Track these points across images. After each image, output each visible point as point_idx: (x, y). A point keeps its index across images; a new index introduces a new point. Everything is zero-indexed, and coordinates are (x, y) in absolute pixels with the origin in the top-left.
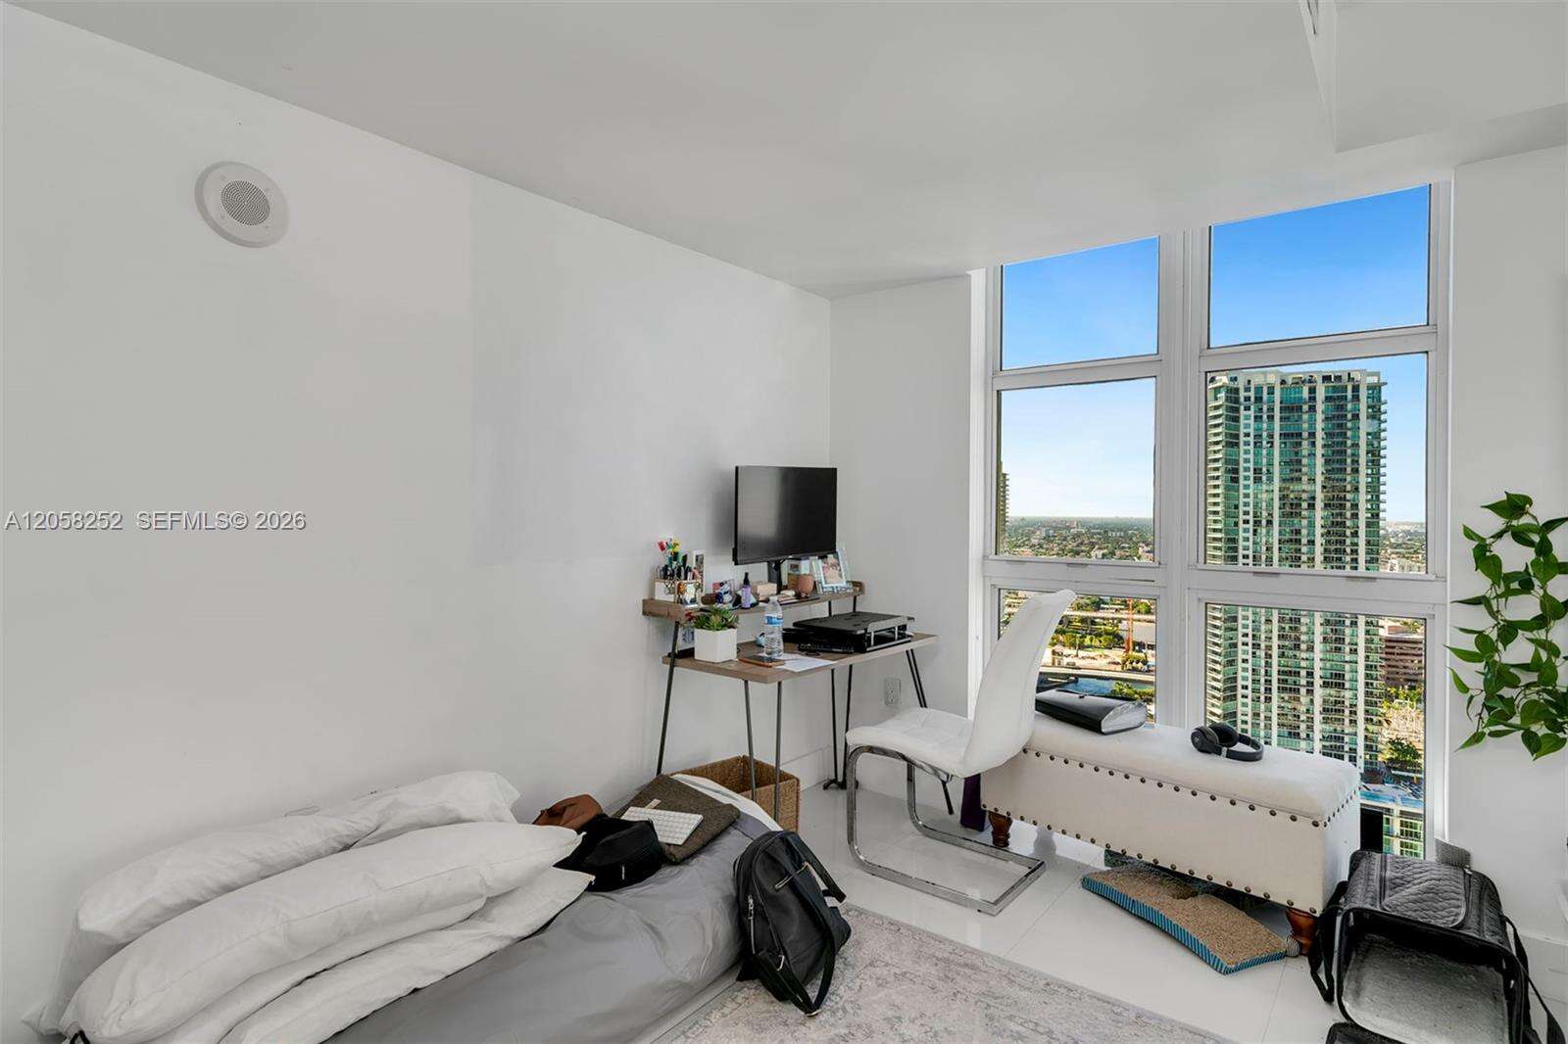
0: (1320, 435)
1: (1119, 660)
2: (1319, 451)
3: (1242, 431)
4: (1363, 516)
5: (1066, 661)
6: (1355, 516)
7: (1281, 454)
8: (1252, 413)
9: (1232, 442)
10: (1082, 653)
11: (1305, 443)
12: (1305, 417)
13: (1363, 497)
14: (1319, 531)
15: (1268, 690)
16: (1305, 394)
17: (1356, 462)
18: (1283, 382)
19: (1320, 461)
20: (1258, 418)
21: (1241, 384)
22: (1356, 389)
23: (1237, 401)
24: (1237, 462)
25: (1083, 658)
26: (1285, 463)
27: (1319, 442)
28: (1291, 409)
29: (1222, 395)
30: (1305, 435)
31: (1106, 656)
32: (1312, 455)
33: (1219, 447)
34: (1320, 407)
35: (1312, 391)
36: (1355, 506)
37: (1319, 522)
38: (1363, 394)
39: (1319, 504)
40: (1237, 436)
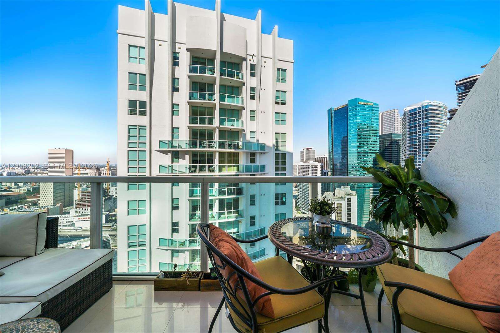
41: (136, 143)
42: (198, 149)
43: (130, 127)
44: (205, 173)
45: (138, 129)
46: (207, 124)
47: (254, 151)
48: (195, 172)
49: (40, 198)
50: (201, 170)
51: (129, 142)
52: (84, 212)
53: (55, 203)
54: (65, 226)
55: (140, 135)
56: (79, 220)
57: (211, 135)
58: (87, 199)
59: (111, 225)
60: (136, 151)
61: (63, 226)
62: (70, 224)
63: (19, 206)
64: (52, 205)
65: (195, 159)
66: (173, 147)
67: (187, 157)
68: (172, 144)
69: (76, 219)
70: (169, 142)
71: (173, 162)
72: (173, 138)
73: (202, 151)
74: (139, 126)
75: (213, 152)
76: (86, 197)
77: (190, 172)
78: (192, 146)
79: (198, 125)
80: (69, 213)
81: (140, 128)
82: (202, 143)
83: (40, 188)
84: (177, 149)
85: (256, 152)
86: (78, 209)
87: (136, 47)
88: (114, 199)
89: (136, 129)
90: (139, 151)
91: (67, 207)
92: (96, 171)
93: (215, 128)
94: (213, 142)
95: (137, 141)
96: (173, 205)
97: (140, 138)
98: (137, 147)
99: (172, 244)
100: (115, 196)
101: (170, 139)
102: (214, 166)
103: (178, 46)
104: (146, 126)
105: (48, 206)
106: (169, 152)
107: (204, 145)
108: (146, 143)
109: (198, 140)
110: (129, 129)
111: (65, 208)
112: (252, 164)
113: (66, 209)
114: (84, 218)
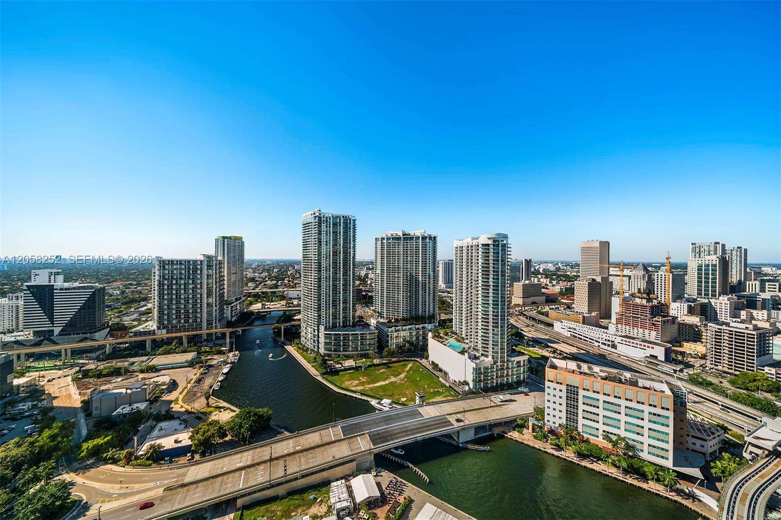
0: (342, 232)
1: (285, 304)
2: (342, 237)
3: (322, 230)
4: (352, 255)
5: (267, 307)
6: (350, 255)
7: (333, 237)
8: (325, 225)
9: (320, 233)
10: (272, 304)
11: (338, 235)
12: (338, 227)
13: (352, 250)
14: (342, 260)
15: (329, 307)
16: (338, 221)
17: (350, 240)
18: (333, 217)
19: (342, 240)
20: (326, 227)
21: (322, 216)
22: (350, 220)
23: (321, 221)
24: (321, 239)
25: (273, 305)
26: (333, 240)
27: (342, 235)
28: (335, 224)
29: (317, 219)
30: (338, 232)
31: (280, 304)
32: (340, 238)
33: (316, 234)
34: (342, 225)
35: (340, 220)
36: (350, 253)
37: (342, 257)
38: (352, 222)
39: (342, 252)
40: (321, 231)
49: (575, 301)
52: (628, 332)
53: (590, 311)
54: (605, 344)
56: (622, 342)
58: (633, 314)
59: (678, 369)
61: (602, 343)
62: (610, 343)
63: (556, 307)
64: (587, 312)
69: (619, 339)
76: (630, 311)
80: (607, 328)
83: (575, 289)
86: (620, 326)
88: (679, 324)
91: (604, 319)
92: (643, 273)
100: (679, 319)
105: (583, 313)
111: (602, 320)
113: (604, 322)
114: (629, 342)
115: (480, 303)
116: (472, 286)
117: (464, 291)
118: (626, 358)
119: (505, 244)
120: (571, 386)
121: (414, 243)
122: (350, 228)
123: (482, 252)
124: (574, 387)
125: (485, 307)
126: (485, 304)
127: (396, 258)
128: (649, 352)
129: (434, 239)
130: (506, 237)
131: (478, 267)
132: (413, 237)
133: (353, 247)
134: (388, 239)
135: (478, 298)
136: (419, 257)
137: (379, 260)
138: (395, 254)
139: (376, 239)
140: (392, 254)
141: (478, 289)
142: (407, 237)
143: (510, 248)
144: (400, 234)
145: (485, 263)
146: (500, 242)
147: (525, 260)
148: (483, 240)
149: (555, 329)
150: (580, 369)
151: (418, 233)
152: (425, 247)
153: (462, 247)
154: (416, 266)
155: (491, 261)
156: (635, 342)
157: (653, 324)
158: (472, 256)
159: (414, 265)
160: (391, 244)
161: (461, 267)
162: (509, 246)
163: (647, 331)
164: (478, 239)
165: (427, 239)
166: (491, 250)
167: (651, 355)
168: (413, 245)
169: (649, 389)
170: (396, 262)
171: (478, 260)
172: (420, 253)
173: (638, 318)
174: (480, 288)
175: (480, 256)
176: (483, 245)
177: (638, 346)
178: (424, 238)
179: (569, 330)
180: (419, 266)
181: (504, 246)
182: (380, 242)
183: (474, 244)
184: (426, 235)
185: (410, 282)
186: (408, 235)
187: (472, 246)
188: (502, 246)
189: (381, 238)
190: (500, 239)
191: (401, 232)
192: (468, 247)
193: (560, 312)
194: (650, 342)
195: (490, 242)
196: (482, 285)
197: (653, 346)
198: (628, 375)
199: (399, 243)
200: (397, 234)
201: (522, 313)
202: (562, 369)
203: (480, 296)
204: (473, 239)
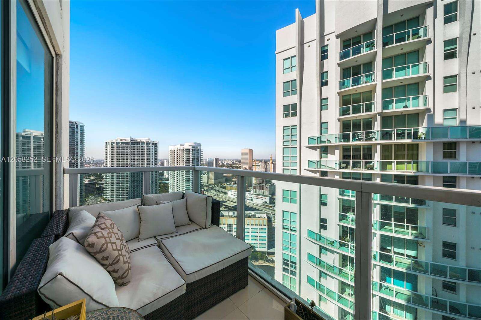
41: (289, 141)
42: (351, 143)
43: (284, 128)
44: (360, 170)
45: (290, 129)
46: (363, 112)
47: (454, 140)
48: (346, 169)
50: (354, 166)
51: (284, 140)
52: (257, 192)
55: (292, 134)
57: (368, 124)
58: (260, 183)
59: (273, 206)
60: (289, 148)
61: (248, 199)
62: (250, 199)
65: (346, 154)
66: (321, 142)
67: (337, 152)
68: (321, 139)
69: (254, 196)
70: (318, 138)
71: (321, 157)
72: (321, 134)
73: (356, 145)
74: (291, 126)
75: (372, 145)
77: (340, 168)
78: (343, 140)
79: (351, 115)
80: (250, 191)
81: (292, 127)
82: (356, 135)
84: (326, 144)
85: (459, 142)
86: (255, 189)
87: (289, 58)
89: (289, 129)
90: (291, 148)
91: (249, 187)
92: (264, 164)
93: (375, 116)
94: (371, 132)
95: (290, 140)
96: (321, 201)
97: (292, 136)
98: (290, 144)
99: (320, 239)
101: (319, 135)
102: (373, 163)
103: (326, 38)
104: (296, 126)
106: (318, 147)
107: (358, 136)
108: (296, 141)
109: (351, 133)
110: (284, 130)
112: (449, 161)
113: (249, 189)
114: (258, 197)
115: (184, 185)
116: (180, 175)
117: (175, 178)
118: (256, 205)
119: (199, 149)
120: (229, 224)
121: (140, 147)
122: (77, 132)
123: (186, 154)
124: (231, 224)
125: (187, 187)
126: (187, 185)
127: (125, 157)
128: (264, 200)
129: (155, 145)
130: (199, 145)
131: (183, 163)
132: (139, 143)
133: (80, 148)
134: (118, 143)
135: (183, 182)
136: (144, 156)
137: (109, 159)
138: (124, 155)
139: (106, 142)
140: (122, 155)
141: (183, 177)
142: (134, 143)
143: (202, 151)
144: (129, 140)
145: (188, 161)
146: (196, 148)
147: (216, 158)
148: (187, 146)
149: (228, 195)
150: (234, 214)
151: (144, 139)
152: (149, 150)
153: (174, 150)
154: (142, 163)
155: (191, 159)
156: (260, 196)
157: (266, 187)
158: (180, 156)
159: (140, 162)
160: (121, 147)
161: (173, 163)
162: (201, 150)
163: (264, 191)
164: (184, 145)
165: (151, 145)
166: (191, 153)
167: (265, 202)
168: (139, 148)
169: (260, 218)
170: (125, 160)
171: (183, 158)
172: (145, 154)
173: (261, 185)
174: (184, 176)
175: (184, 156)
176: (186, 149)
177: (261, 198)
178: (148, 144)
179: (234, 195)
180: (144, 163)
181: (198, 150)
182: (110, 145)
183: (181, 148)
184: (150, 142)
185: (137, 175)
186: (135, 141)
187: (180, 150)
188: (197, 150)
189: (112, 143)
190: (196, 146)
191: (130, 139)
192: (178, 150)
193: (231, 186)
194: (265, 196)
195: (190, 148)
196: (186, 174)
197: (266, 197)
198: (253, 213)
199: (127, 146)
200: (125, 140)
201: (213, 189)
202: (226, 216)
203: (184, 181)
204: (181, 145)
